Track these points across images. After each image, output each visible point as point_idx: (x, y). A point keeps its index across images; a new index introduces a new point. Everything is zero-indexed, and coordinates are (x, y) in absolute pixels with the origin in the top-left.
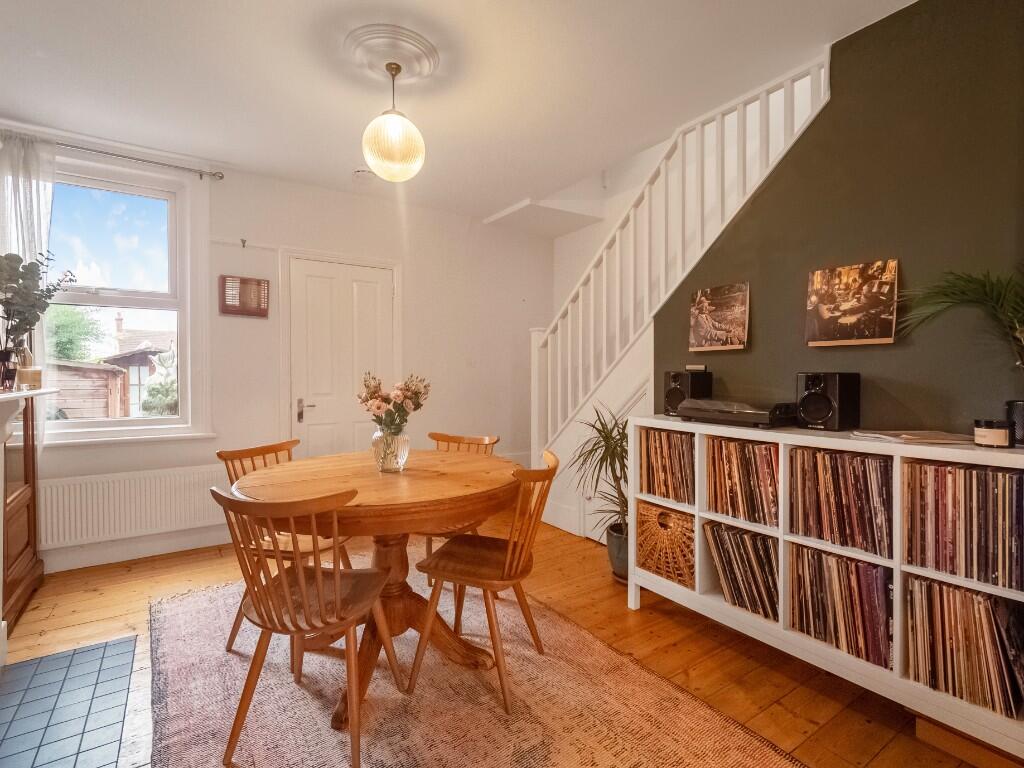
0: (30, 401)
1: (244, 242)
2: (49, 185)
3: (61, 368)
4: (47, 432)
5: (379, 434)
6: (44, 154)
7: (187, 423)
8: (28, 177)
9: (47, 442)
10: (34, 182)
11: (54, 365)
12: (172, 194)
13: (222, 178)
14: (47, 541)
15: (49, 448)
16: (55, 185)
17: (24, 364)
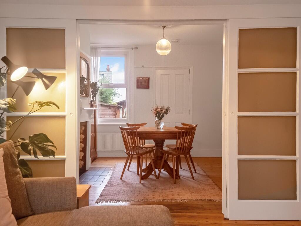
0: (95, 110)
1: (143, 66)
2: (100, 58)
3: (101, 105)
4: (98, 121)
5: (157, 119)
6: (99, 50)
7: (128, 120)
8: (96, 57)
9: (98, 124)
10: (97, 57)
11: (100, 104)
12: (126, 55)
13: (137, 49)
14: (98, 148)
15: (99, 125)
16: (101, 57)
17: (94, 103)
